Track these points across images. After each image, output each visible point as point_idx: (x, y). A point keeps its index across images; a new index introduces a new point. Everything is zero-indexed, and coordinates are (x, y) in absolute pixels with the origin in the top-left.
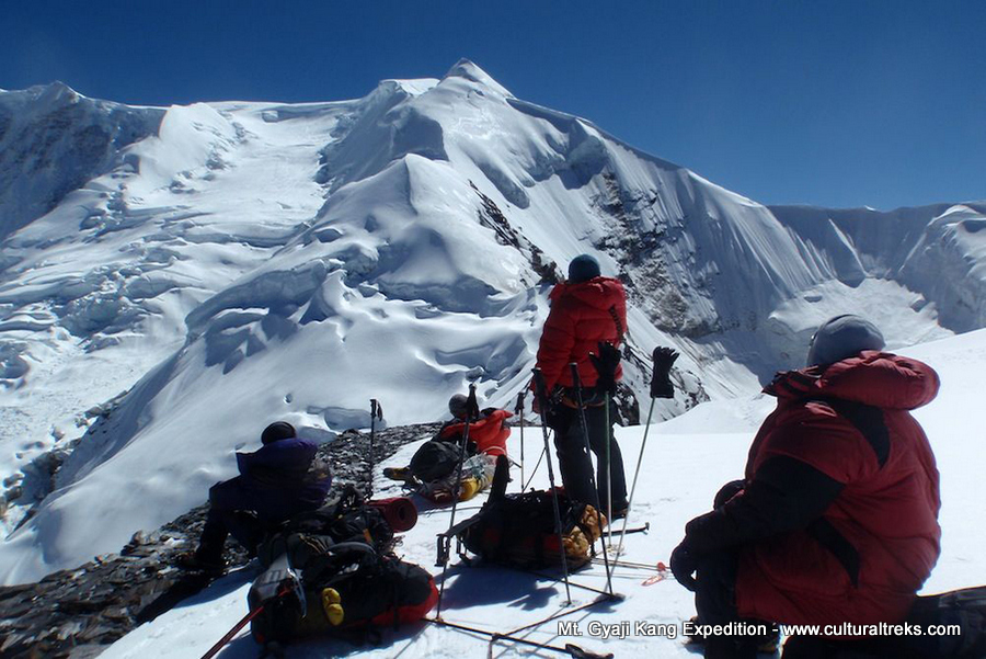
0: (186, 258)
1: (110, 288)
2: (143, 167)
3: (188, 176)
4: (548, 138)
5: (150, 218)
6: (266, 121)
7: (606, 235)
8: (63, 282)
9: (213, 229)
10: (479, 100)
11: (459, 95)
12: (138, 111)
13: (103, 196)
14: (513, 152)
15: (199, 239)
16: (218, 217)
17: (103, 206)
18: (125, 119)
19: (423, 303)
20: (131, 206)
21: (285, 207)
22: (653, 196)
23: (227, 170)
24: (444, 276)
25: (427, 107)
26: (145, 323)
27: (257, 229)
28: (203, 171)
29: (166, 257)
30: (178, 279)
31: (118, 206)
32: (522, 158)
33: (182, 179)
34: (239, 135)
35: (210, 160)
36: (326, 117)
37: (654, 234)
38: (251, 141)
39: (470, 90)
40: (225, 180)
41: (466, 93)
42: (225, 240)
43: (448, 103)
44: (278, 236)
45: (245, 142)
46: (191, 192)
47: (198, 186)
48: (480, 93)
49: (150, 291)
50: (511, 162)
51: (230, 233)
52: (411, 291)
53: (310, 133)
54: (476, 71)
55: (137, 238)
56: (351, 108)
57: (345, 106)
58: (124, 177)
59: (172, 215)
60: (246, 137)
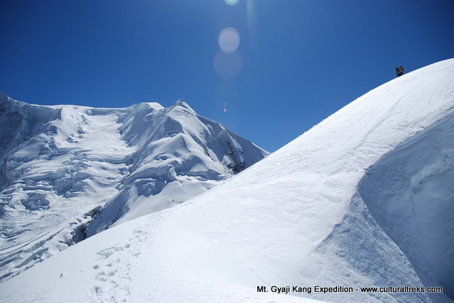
0: (90, 166)
1: (68, 176)
2: (58, 131)
3: (73, 136)
4: (209, 128)
5: (68, 151)
6: (88, 115)
7: (230, 163)
8: (50, 173)
9: (95, 156)
10: (188, 115)
11: (182, 113)
12: (35, 107)
13: (46, 142)
14: (201, 133)
15: (92, 160)
16: (95, 152)
17: (47, 145)
18: (30, 110)
19: (200, 177)
20: (58, 146)
21: (115, 149)
22: (242, 151)
23: (86, 134)
24: (204, 170)
25: (173, 116)
26: (84, 188)
27: (112, 157)
28: (77, 135)
29: (84, 166)
30: (91, 173)
31: (53, 146)
32: (203, 136)
33: (71, 137)
34: (84, 120)
35: (79, 130)
36: (112, 114)
37: (243, 163)
38: (89, 123)
39: (185, 111)
40: (87, 138)
41: (184, 112)
42: (101, 161)
43: (180, 115)
44: (121, 160)
45: (86, 123)
46: (77, 142)
47: (79, 140)
48: (189, 113)
49: (82, 177)
50: (201, 137)
51: (102, 158)
52: (195, 174)
53: (108, 120)
54: (186, 104)
55: (67, 158)
56: (122, 112)
57: (120, 110)
58: (51, 135)
59: (76, 150)
60: (87, 121)
